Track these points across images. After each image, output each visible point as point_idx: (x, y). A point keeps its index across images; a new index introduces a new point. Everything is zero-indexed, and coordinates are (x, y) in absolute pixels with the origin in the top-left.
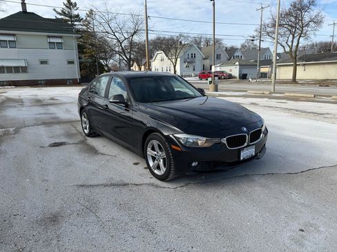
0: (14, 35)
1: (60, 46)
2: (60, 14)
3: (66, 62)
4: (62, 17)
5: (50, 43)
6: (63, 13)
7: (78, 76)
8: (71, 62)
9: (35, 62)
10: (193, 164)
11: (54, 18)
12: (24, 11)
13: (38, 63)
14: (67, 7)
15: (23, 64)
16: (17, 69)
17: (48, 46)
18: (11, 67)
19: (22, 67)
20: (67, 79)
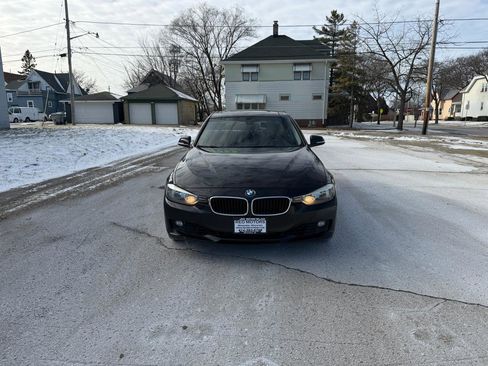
0: (257, 65)
1: (306, 75)
2: (321, 33)
3: (311, 97)
4: (323, 36)
5: (295, 72)
6: (325, 31)
7: (323, 116)
8: (318, 97)
9: (275, 97)
10: (178, 223)
11: (312, 39)
12: (276, 35)
13: (278, 98)
14: (330, 21)
15: (261, 100)
16: (255, 106)
17: (292, 76)
18: (249, 104)
19: (260, 104)
20: (308, 120)
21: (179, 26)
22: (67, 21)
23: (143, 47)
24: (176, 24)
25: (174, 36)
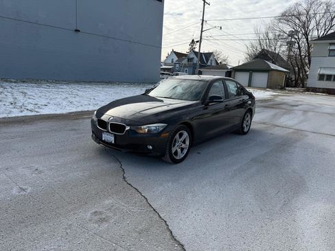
21: (286, 17)
22: (203, 20)
23: (257, 34)
24: (283, 15)
25: (280, 24)
